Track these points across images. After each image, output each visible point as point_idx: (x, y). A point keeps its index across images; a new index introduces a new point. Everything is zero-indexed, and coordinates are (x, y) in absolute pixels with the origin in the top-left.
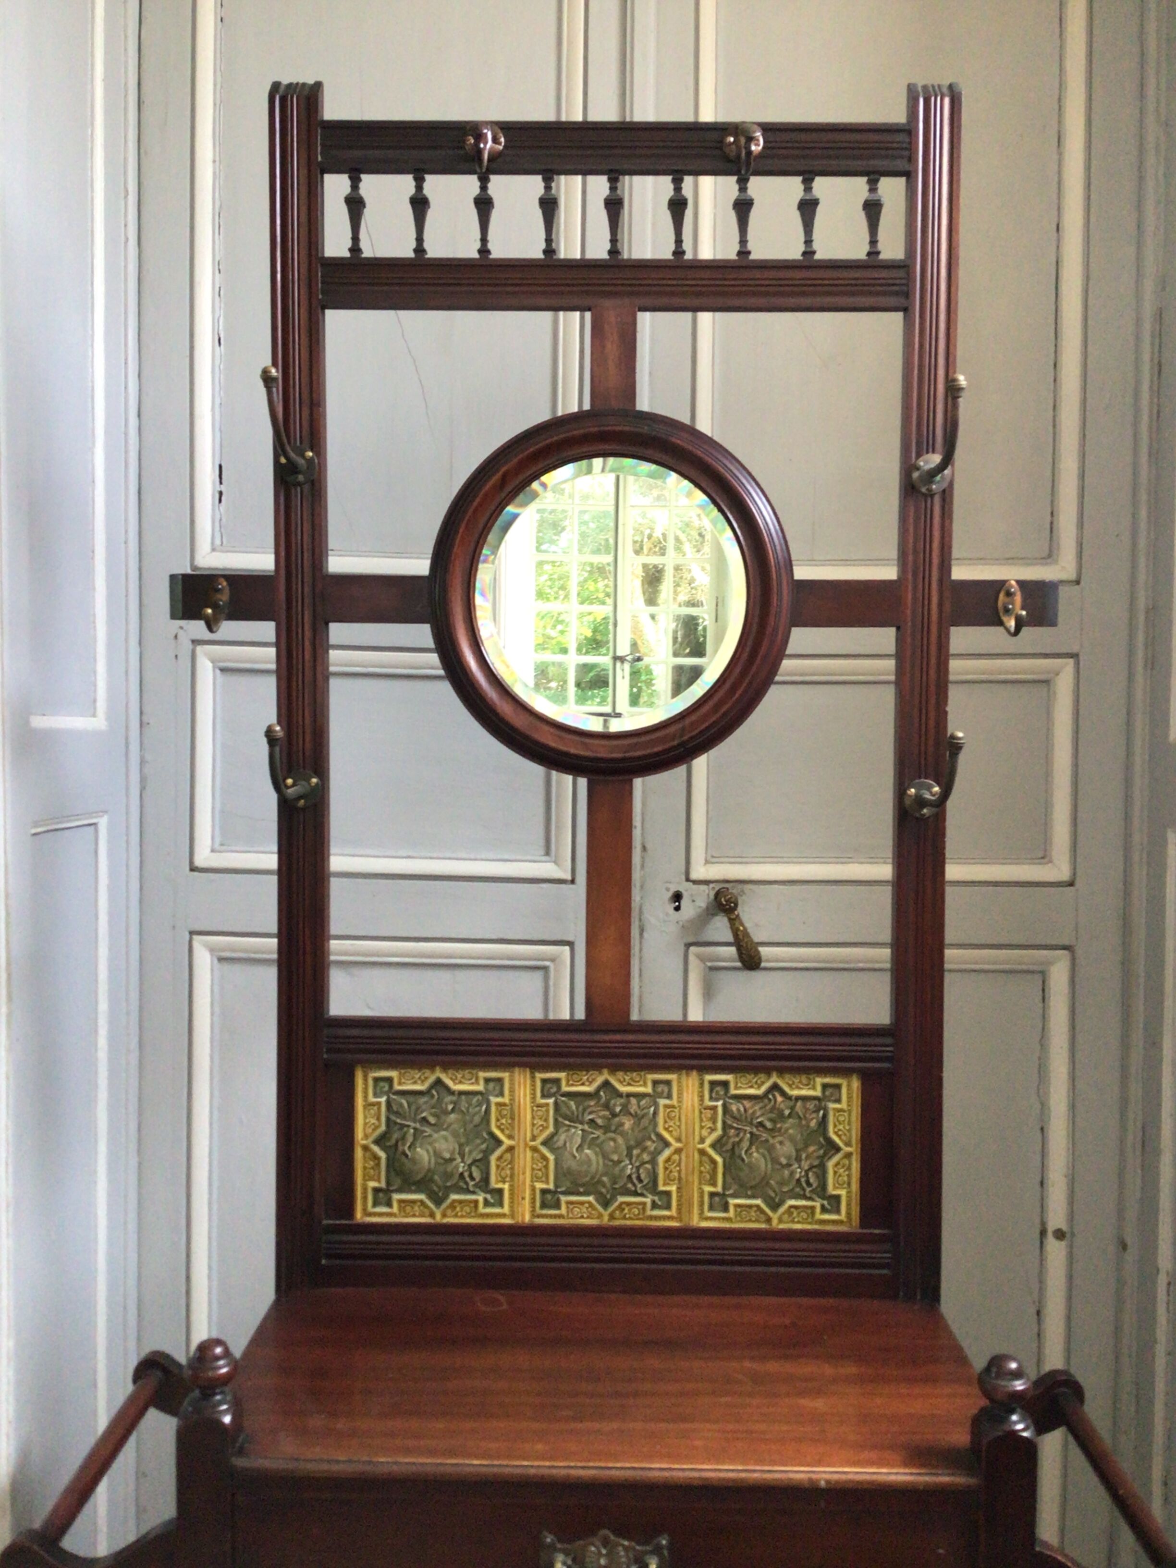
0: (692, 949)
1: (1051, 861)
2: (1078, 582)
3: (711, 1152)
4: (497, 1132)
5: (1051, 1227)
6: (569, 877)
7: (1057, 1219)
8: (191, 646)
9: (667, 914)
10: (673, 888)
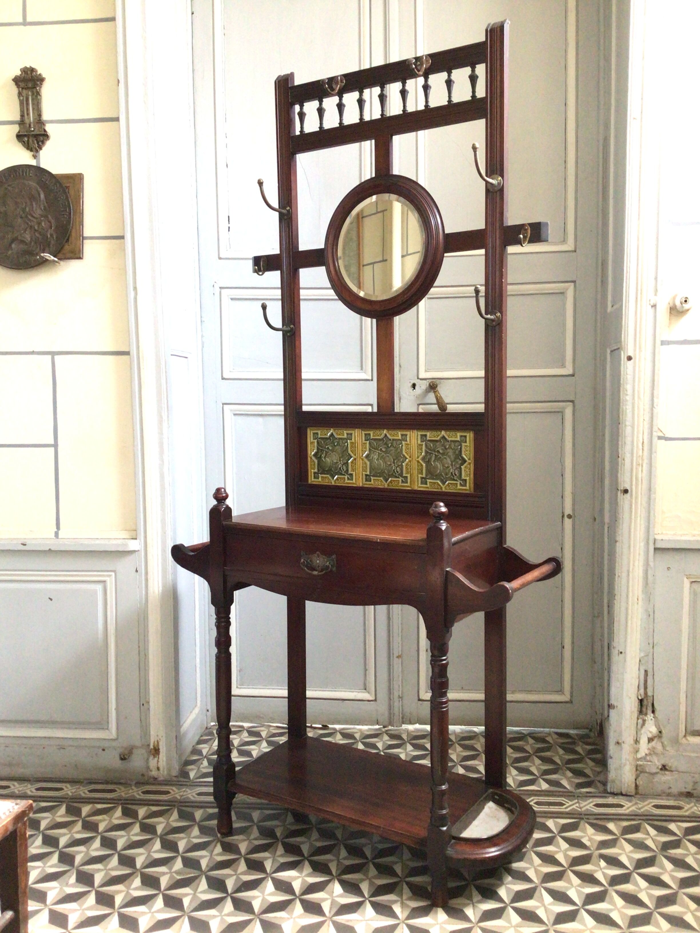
0: (420, 406)
1: (565, 367)
2: (575, 251)
3: (421, 461)
4: (351, 453)
5: (566, 514)
6: (370, 378)
7: (568, 511)
8: (219, 290)
9: (410, 392)
10: (412, 382)
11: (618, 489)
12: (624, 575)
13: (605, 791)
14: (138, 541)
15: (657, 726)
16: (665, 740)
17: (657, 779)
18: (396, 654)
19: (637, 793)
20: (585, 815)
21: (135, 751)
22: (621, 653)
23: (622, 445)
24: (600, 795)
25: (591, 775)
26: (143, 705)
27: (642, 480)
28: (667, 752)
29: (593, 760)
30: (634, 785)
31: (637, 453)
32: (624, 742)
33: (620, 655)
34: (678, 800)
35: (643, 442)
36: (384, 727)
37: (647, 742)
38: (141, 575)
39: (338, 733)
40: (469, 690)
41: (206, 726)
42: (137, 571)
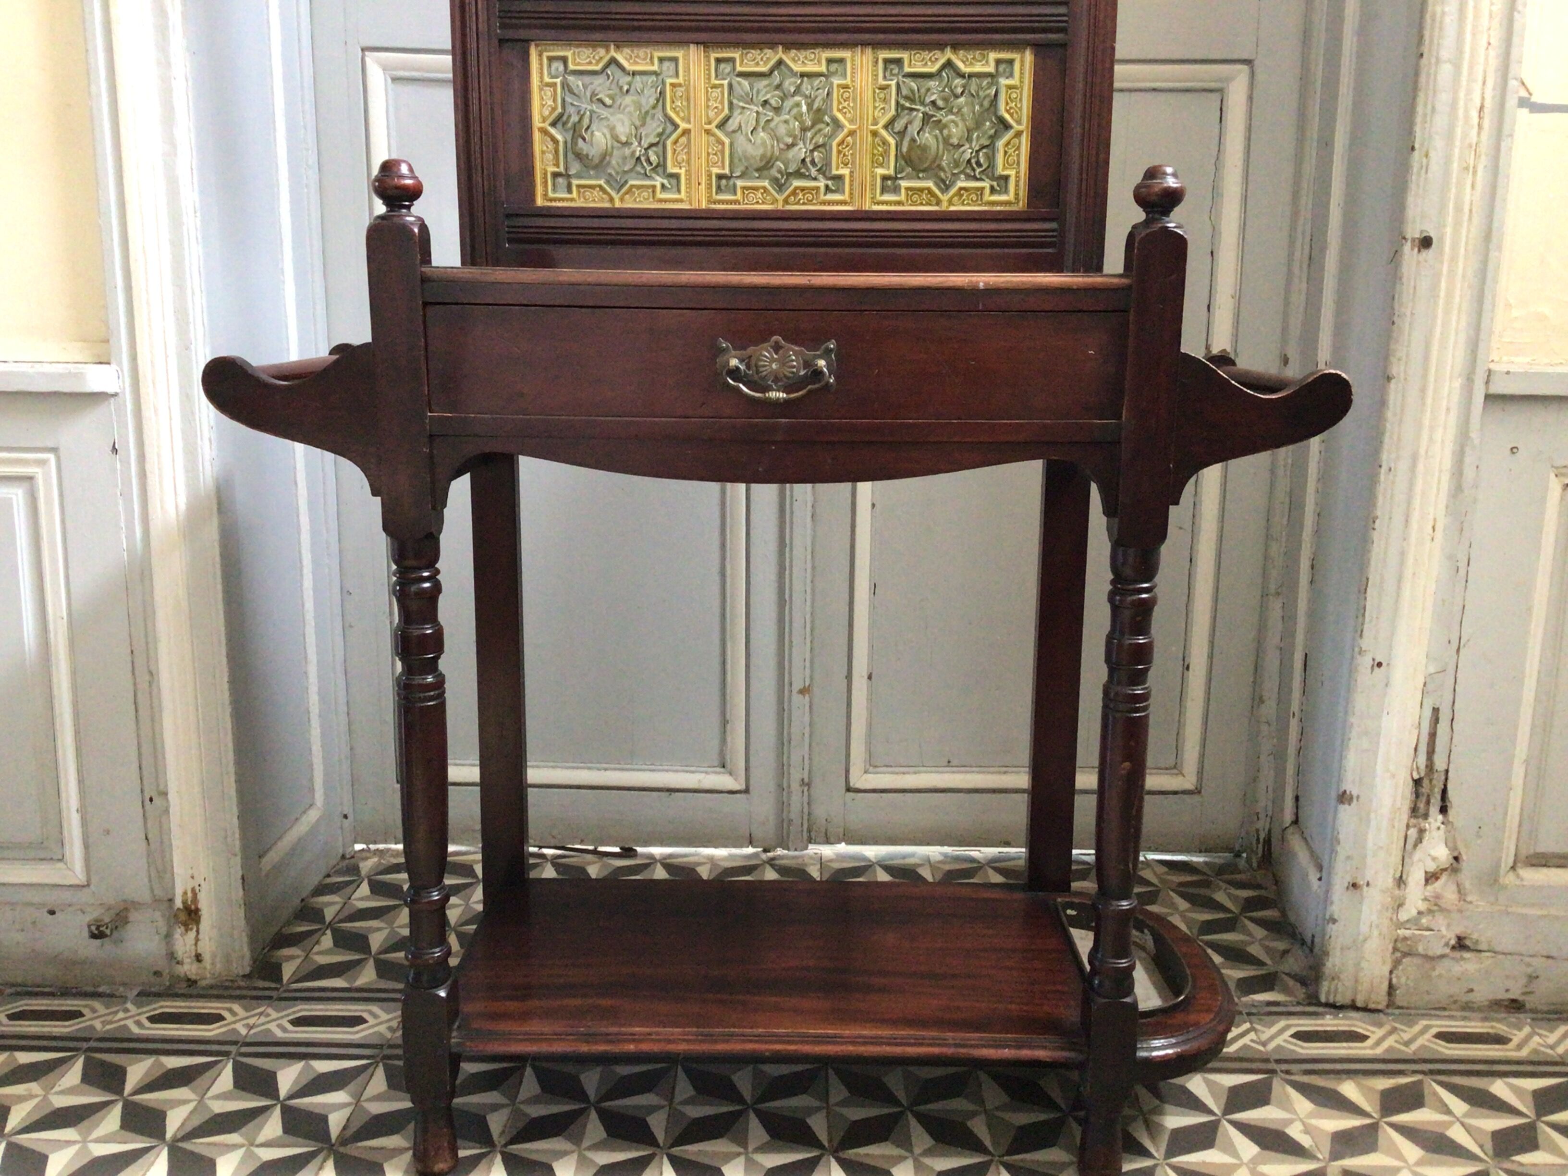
3: (884, 133)
4: (673, 116)
11: (1404, 238)
12: (1403, 466)
13: (1313, 999)
14: (114, 367)
15: (1451, 843)
16: (1466, 877)
17: (1441, 968)
18: (797, 685)
19: (1391, 1004)
20: (1278, 1061)
21: (133, 916)
22: (1380, 665)
23: (1425, 115)
24: (1299, 1009)
25: (1269, 962)
26: (151, 800)
27: (1471, 211)
28: (1470, 906)
29: (1261, 923)
30: (1385, 986)
31: (1465, 135)
32: (1368, 884)
33: (1376, 669)
34: (1493, 1020)
35: (1482, 108)
36: (766, 851)
37: (1423, 882)
38: (126, 463)
39: (659, 865)
40: (964, 767)
41: (341, 851)
42: (115, 450)
